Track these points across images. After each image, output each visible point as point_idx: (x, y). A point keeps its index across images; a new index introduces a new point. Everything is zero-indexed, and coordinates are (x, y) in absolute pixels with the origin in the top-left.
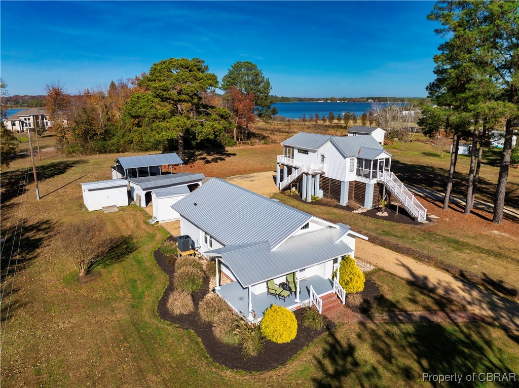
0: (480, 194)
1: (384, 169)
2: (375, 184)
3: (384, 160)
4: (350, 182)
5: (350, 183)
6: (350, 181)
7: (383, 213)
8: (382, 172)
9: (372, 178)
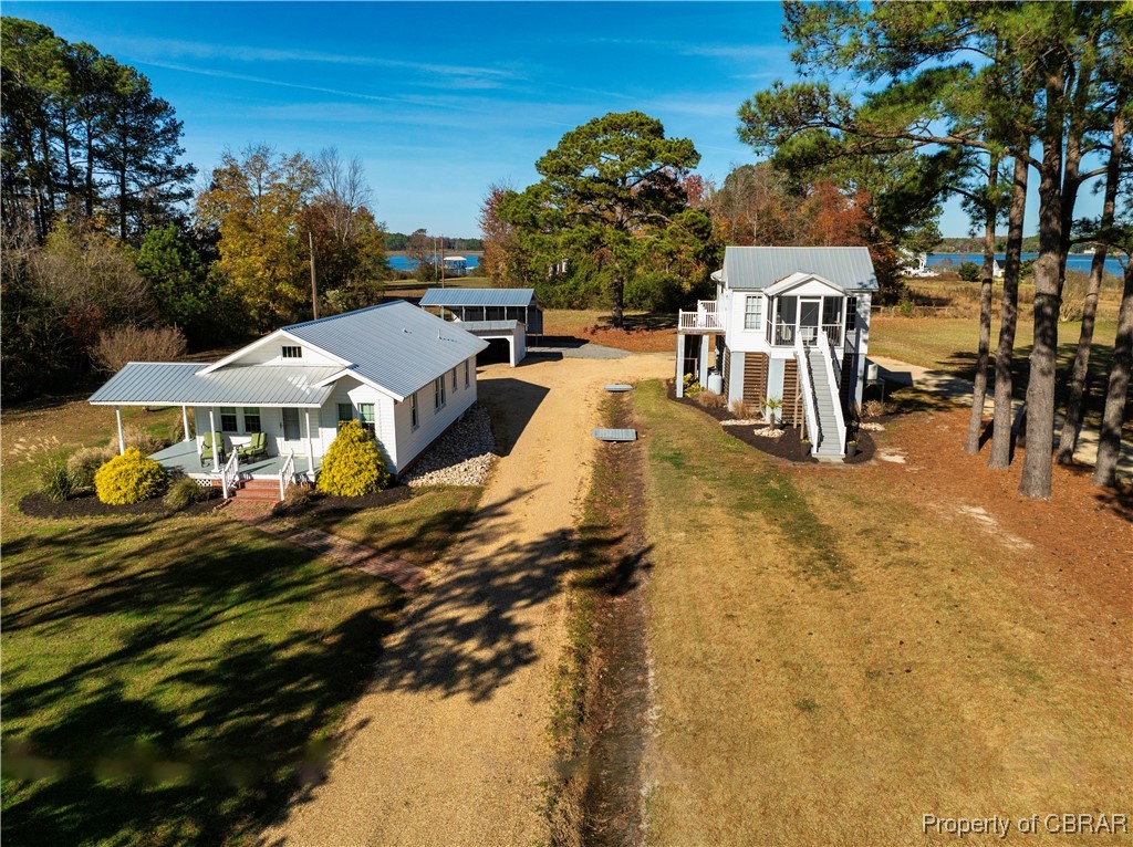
1: (820, 324)
2: (786, 361)
3: (821, 302)
4: (747, 353)
6: (749, 351)
7: (771, 430)
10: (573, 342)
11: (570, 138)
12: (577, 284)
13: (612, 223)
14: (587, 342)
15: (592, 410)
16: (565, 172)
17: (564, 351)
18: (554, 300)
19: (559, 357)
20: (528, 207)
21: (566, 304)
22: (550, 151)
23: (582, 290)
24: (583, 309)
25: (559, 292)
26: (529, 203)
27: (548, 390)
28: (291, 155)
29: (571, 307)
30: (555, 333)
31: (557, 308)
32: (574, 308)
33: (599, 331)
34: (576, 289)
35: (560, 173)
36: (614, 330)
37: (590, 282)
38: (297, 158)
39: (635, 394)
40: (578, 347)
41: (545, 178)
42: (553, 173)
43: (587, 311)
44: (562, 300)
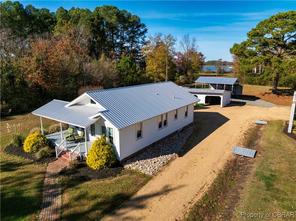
10: (253, 98)
11: (262, 23)
12: (264, 77)
13: (276, 55)
14: (259, 98)
15: (241, 134)
16: (257, 36)
17: (248, 102)
18: (254, 82)
19: (243, 104)
20: (241, 49)
21: (258, 84)
22: (253, 29)
23: (265, 79)
24: (265, 85)
25: (256, 79)
26: (241, 47)
27: (229, 120)
28: (167, 35)
29: (260, 84)
30: (249, 94)
31: (255, 85)
32: (261, 85)
33: (266, 95)
34: (263, 78)
35: (254, 36)
36: (273, 95)
37: (269, 76)
38: (169, 36)
39: (267, 127)
40: (254, 100)
41: (249, 38)
42: (252, 36)
43: (266, 86)
44: (257, 82)
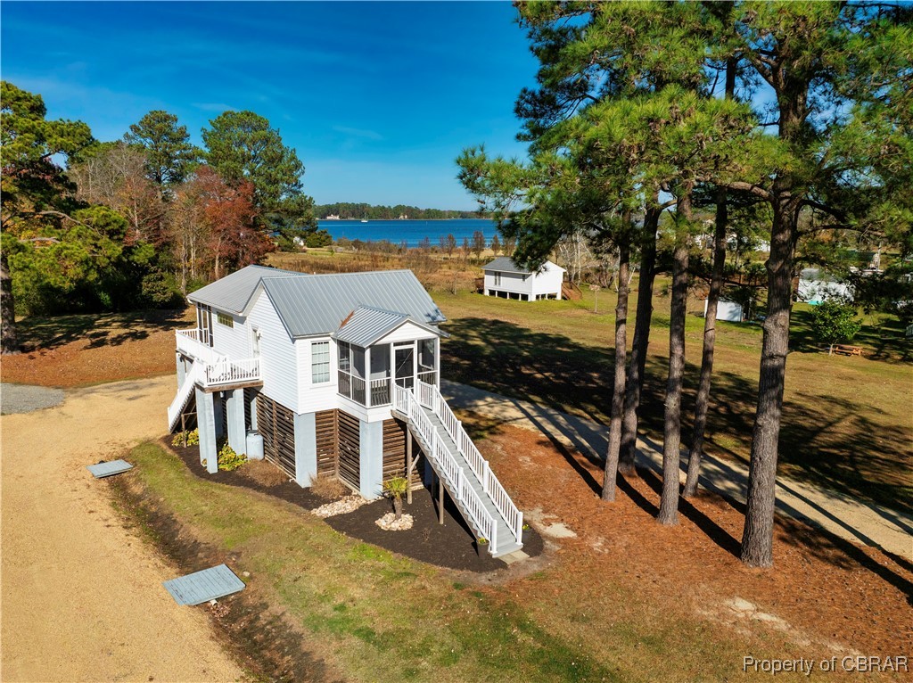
0: (737, 436)
1: (416, 373)
2: (385, 423)
3: (415, 347)
4: (317, 414)
5: (322, 418)
6: (319, 410)
7: (398, 518)
8: (410, 383)
9: (373, 403)
36: (9, 354)
